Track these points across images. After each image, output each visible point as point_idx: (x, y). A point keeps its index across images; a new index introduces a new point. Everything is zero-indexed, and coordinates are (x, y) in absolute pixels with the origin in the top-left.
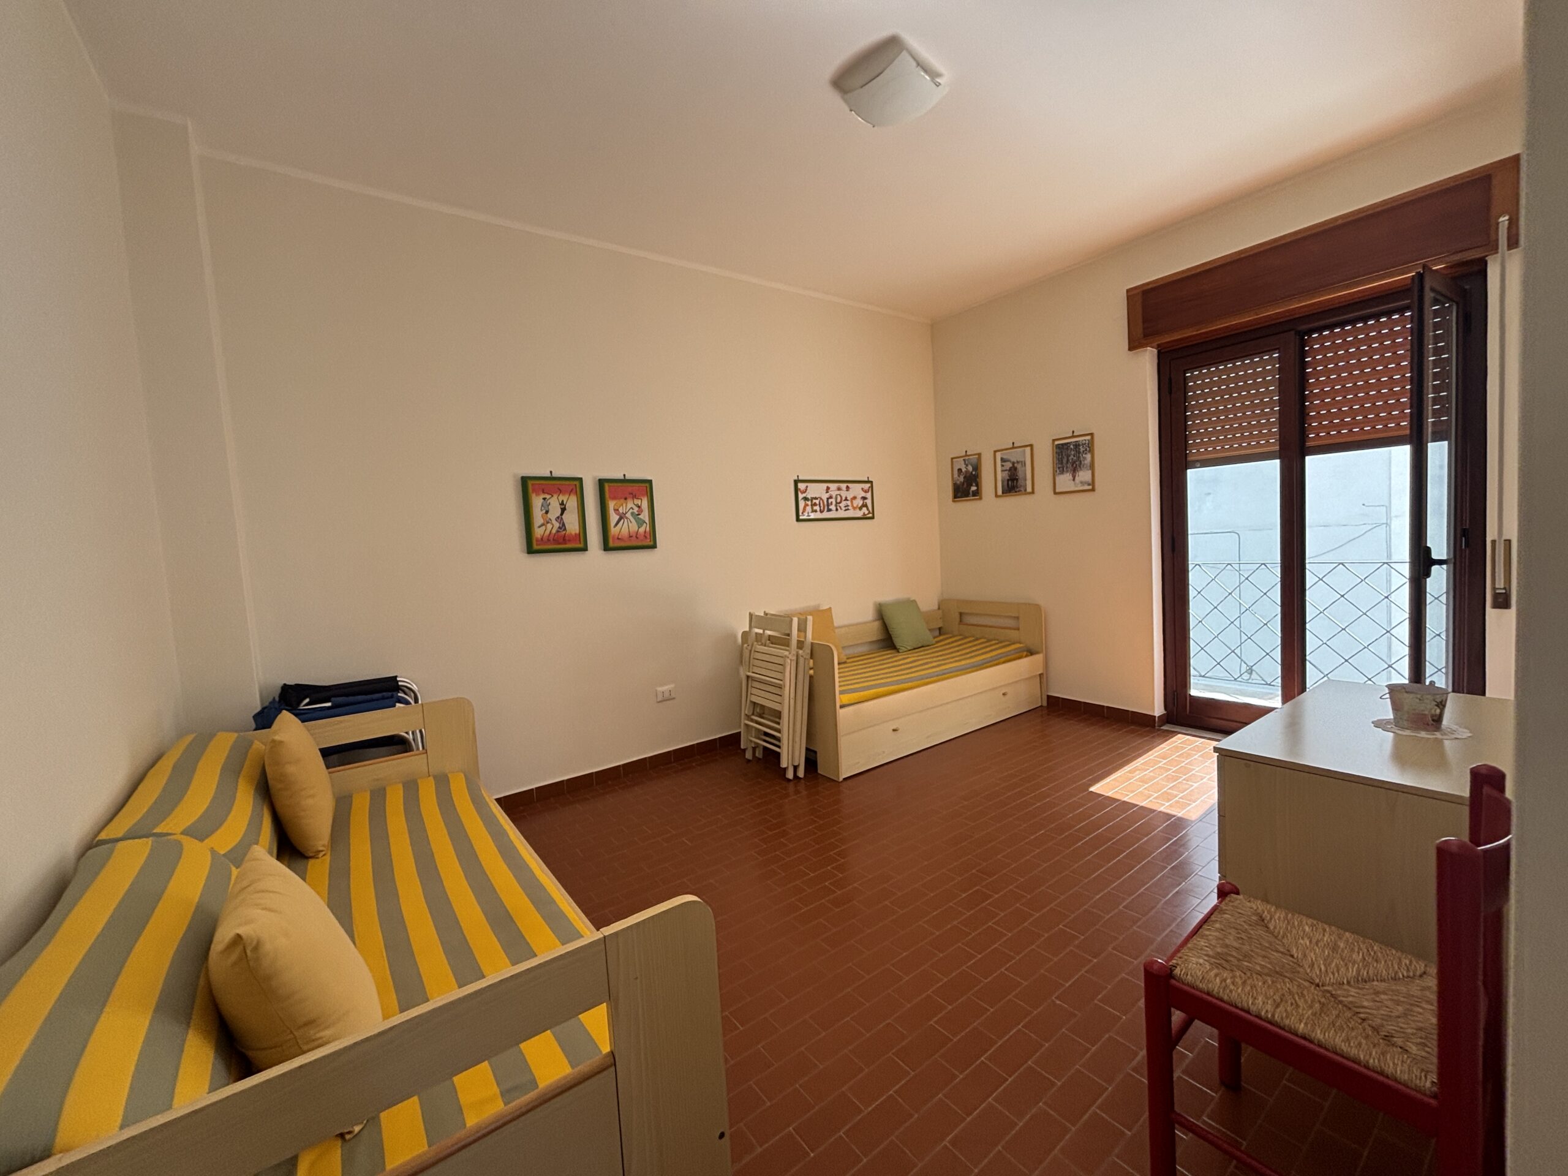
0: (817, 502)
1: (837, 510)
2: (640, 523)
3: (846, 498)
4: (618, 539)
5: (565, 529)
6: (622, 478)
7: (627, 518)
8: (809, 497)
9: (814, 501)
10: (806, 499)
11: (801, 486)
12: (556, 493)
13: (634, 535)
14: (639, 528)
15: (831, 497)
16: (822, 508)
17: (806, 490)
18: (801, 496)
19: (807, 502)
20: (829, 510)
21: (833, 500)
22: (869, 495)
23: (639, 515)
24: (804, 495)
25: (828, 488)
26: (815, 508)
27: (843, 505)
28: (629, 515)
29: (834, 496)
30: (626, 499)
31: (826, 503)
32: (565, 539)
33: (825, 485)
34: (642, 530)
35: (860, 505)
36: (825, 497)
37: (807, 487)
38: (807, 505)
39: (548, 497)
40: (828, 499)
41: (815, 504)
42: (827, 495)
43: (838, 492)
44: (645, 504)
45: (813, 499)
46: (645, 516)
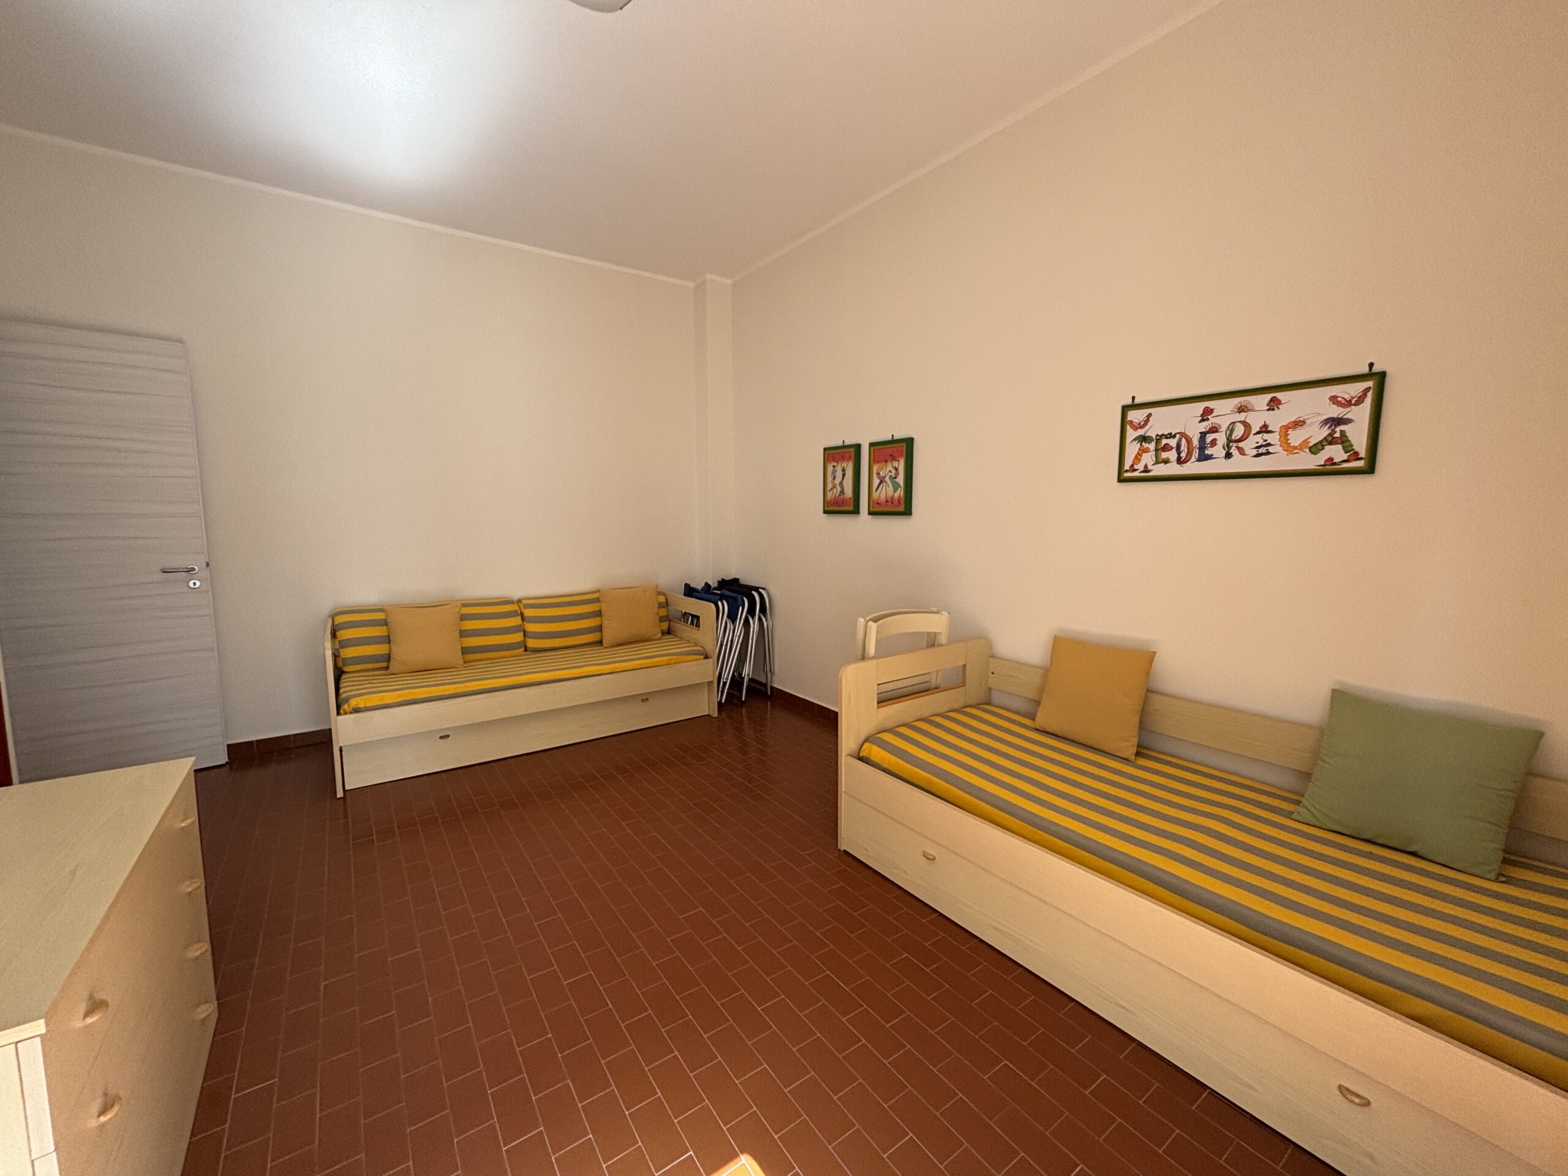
0: (1173, 442)
1: (1228, 455)
2: (896, 486)
3: (1265, 426)
4: (878, 503)
5: (844, 494)
6: (890, 438)
7: (886, 482)
8: (1152, 434)
9: (1164, 441)
10: (1144, 439)
11: (1135, 416)
12: (839, 460)
13: (890, 501)
14: (895, 492)
15: (1214, 430)
16: (1183, 455)
17: (1147, 421)
18: (1131, 434)
19: (1146, 445)
20: (1204, 457)
21: (1221, 438)
22: (1362, 414)
23: (895, 478)
24: (1141, 432)
25: (1208, 412)
26: (1164, 455)
27: (1249, 445)
28: (887, 479)
29: (1224, 428)
30: (886, 462)
31: (1196, 442)
32: (844, 502)
33: (1200, 406)
34: (897, 495)
35: (1313, 442)
36: (1194, 431)
37: (1150, 415)
38: (1147, 451)
39: (835, 464)
40: (1203, 435)
41: (1167, 448)
42: (1204, 427)
43: (1242, 417)
44: (901, 465)
45: (1159, 438)
46: (901, 480)
